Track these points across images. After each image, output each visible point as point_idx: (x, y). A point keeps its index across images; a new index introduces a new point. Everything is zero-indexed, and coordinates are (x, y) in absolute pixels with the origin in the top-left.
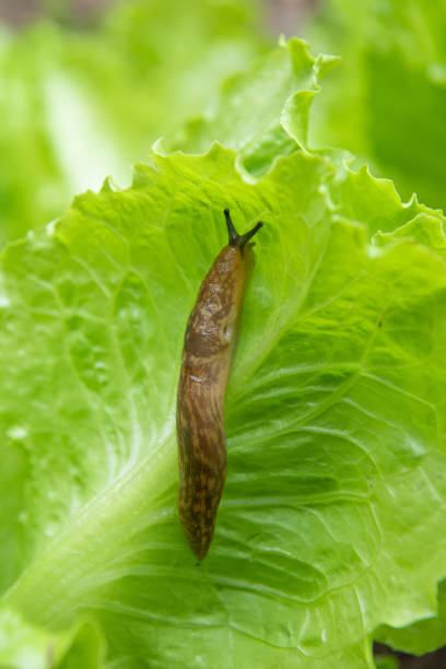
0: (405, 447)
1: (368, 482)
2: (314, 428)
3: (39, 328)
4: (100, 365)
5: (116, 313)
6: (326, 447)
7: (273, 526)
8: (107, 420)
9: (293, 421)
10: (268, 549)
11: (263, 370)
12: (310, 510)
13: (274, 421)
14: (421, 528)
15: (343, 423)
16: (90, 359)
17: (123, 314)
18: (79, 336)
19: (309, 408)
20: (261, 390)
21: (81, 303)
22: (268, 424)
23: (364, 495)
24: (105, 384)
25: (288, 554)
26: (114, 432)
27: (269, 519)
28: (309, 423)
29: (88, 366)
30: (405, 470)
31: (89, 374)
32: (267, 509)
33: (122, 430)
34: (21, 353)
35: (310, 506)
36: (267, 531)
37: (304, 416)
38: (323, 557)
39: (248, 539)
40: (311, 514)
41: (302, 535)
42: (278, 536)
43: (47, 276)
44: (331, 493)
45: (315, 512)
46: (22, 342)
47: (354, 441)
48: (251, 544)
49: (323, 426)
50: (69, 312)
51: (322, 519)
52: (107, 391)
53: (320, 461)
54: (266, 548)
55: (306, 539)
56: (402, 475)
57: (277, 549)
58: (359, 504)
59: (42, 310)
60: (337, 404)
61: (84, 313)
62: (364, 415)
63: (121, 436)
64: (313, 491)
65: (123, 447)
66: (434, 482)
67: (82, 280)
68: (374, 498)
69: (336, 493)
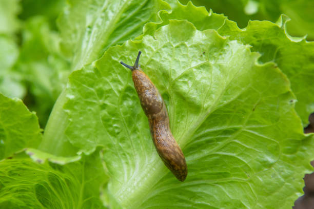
0: (265, 159)
1: (247, 175)
2: (221, 153)
3: (89, 108)
4: (115, 125)
5: (122, 103)
6: (226, 160)
7: (202, 193)
8: (121, 149)
9: (211, 150)
10: (199, 202)
11: (199, 131)
12: (217, 185)
13: (203, 151)
14: (276, 193)
15: (234, 150)
16: (110, 123)
17: (125, 104)
18: (105, 112)
19: (218, 144)
20: (197, 138)
21: (106, 98)
22: (200, 152)
23: (245, 180)
24: (118, 133)
25: (209, 204)
26: (124, 154)
27: (199, 190)
28: (218, 151)
29: (111, 126)
30: (266, 169)
31: (111, 129)
32: (198, 185)
33: (128, 154)
34: (81, 118)
35: (217, 183)
36: (199, 195)
37: (216, 148)
38: (225, 205)
39: (190, 199)
40: (217, 187)
41: (215, 196)
42: (203, 196)
43: (92, 85)
44: (227, 178)
45: (220, 186)
46: (81, 114)
47: (239, 157)
48: (192, 200)
49: (224, 152)
50: (101, 101)
51: (223, 189)
52: (120, 136)
53: (222, 166)
54: (198, 202)
55: (216, 197)
56: (265, 171)
57: (203, 202)
58: (242, 183)
59: (89, 100)
60: (231, 143)
61: (107, 102)
62: (244, 147)
63: (128, 156)
64: (218, 178)
65: (130, 162)
66: (280, 174)
67: (107, 88)
68: (251, 181)
69: (230, 178)
